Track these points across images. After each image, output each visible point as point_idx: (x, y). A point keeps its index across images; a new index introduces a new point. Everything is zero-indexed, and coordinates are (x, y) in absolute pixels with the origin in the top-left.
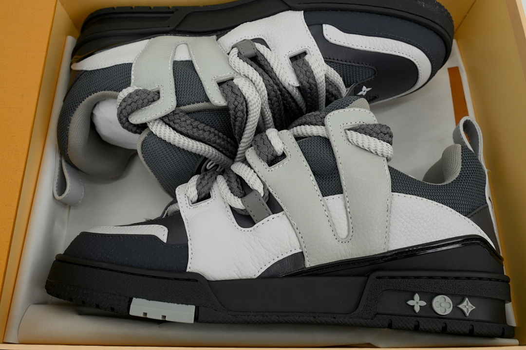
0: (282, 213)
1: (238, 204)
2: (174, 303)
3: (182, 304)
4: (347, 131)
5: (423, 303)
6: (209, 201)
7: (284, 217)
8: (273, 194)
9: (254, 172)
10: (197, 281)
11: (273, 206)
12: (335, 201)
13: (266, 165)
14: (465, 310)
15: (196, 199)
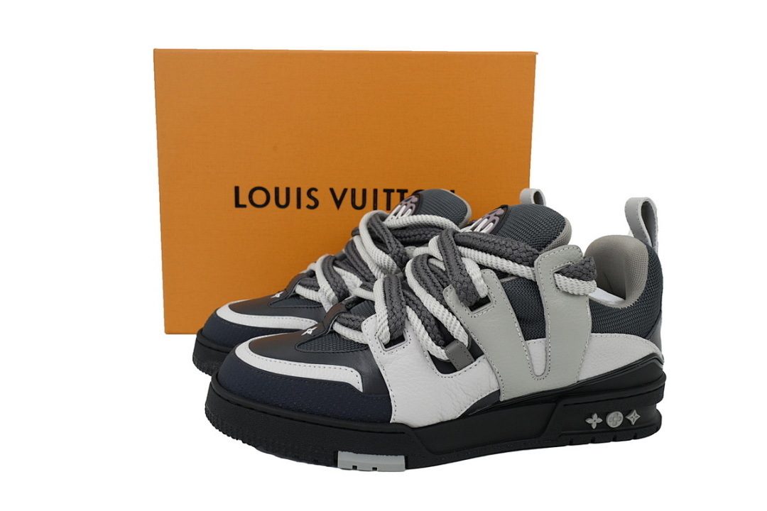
0: (482, 357)
1: (441, 353)
2: (383, 455)
3: (391, 455)
4: (556, 275)
5: (600, 420)
6: (403, 344)
7: (485, 360)
8: (476, 340)
9: (457, 319)
10: (404, 433)
11: (475, 351)
12: (536, 345)
13: (468, 311)
14: (632, 420)
15: (387, 340)
